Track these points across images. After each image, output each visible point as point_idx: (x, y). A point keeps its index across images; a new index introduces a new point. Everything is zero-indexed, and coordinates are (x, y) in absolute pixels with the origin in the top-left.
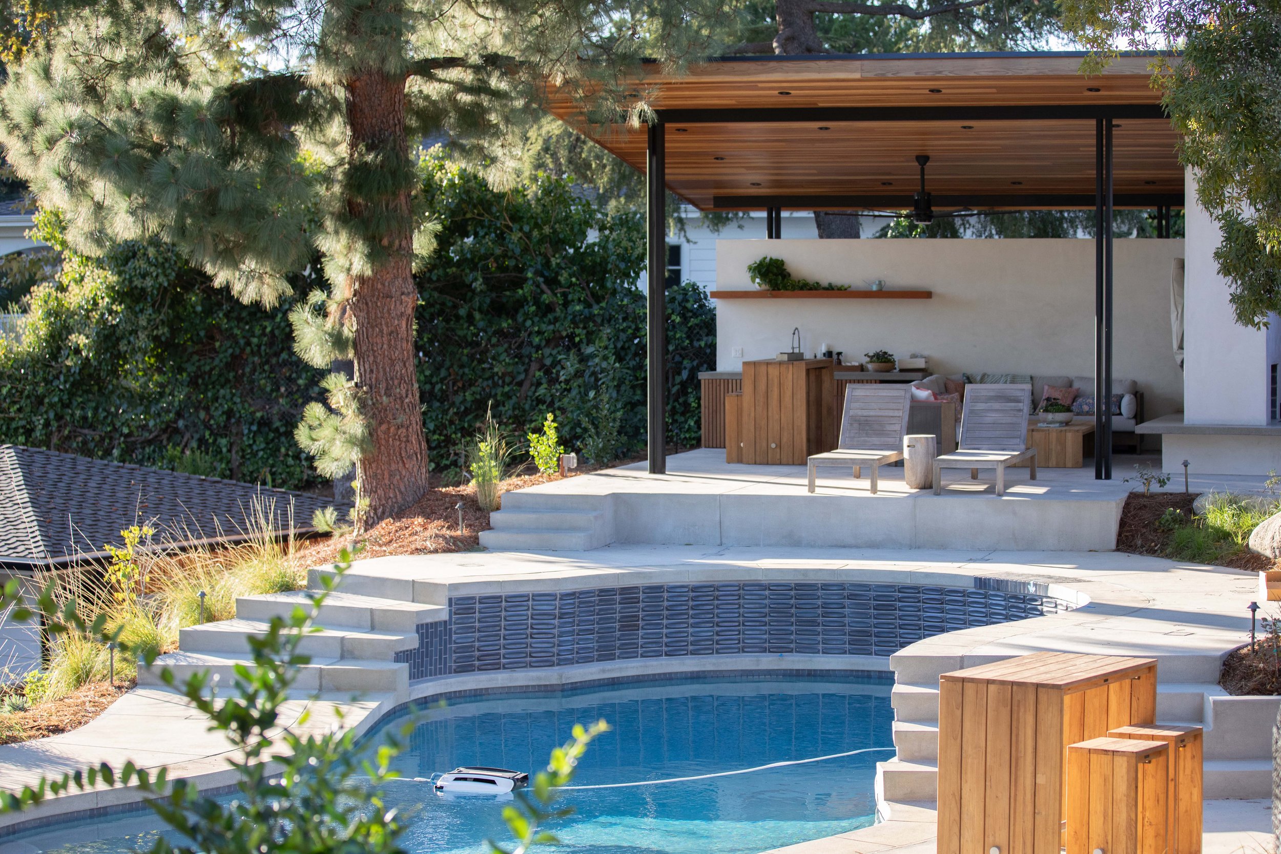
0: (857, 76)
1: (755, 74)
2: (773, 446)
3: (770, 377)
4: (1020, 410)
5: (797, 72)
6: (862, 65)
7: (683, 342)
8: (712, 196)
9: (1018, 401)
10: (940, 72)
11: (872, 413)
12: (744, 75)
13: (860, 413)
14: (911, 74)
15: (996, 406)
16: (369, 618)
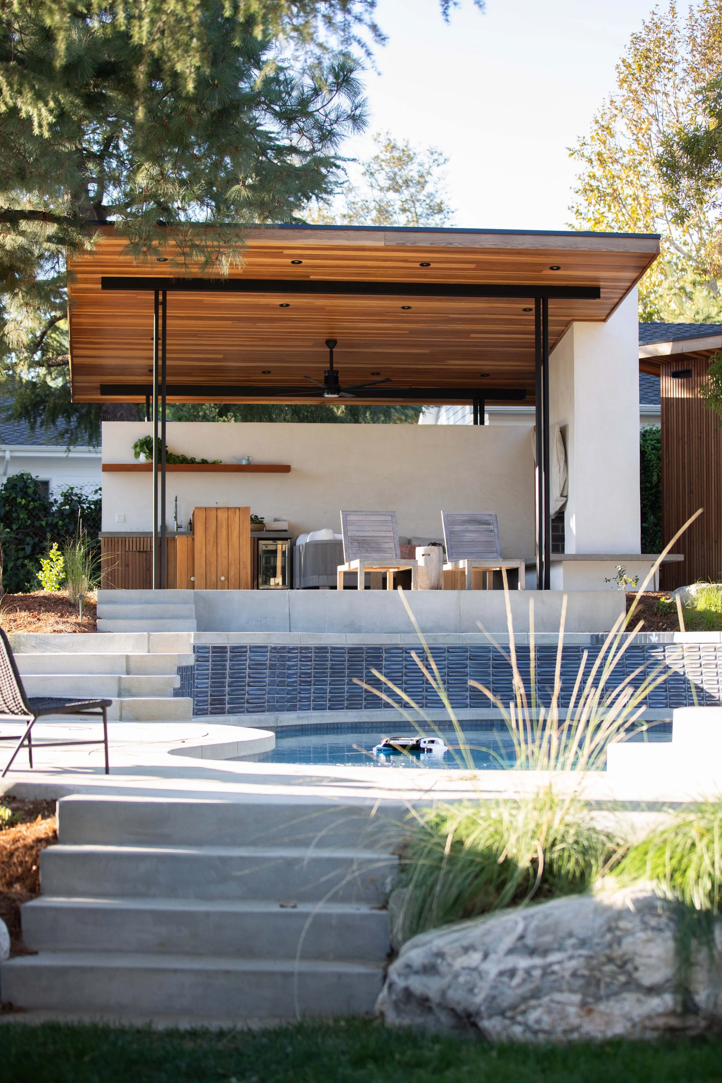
0: (381, 244)
1: (292, 239)
2: (223, 578)
3: (219, 519)
4: (491, 531)
5: (330, 239)
6: (385, 235)
7: (26, 522)
8: (98, 385)
9: (489, 524)
10: (451, 244)
11: (367, 534)
12: (283, 239)
13: (357, 534)
14: (426, 244)
15: (471, 527)
16: (125, 664)
